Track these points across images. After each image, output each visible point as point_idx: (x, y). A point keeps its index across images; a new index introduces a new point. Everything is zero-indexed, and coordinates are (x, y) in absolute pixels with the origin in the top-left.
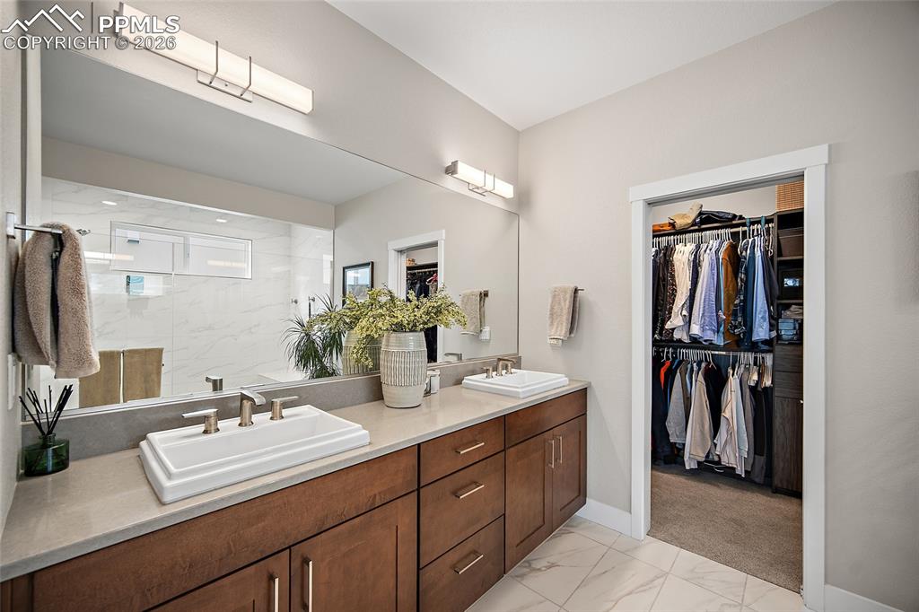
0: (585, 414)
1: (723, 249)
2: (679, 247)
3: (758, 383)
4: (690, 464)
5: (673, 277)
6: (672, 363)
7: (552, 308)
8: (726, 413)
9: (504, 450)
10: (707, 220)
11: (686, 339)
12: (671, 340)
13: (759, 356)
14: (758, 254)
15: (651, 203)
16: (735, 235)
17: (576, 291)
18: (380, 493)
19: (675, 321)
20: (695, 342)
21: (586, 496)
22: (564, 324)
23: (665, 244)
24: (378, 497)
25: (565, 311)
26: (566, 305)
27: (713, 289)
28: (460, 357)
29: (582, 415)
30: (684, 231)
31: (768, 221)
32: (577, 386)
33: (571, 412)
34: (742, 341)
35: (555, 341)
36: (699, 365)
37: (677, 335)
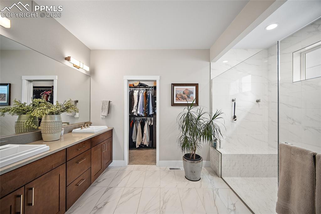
0: (112, 137)
1: (144, 93)
2: (135, 91)
3: (151, 124)
4: (137, 146)
5: (134, 99)
6: (134, 121)
7: (102, 107)
8: (145, 132)
9: (91, 148)
10: (141, 85)
11: (136, 115)
12: (133, 115)
13: (151, 118)
14: (151, 95)
15: (129, 81)
16: (146, 90)
17: (110, 102)
18: (54, 164)
19: (134, 110)
20: (139, 116)
21: (112, 160)
22: (106, 111)
23: (131, 90)
24: (54, 166)
25: (106, 108)
26: (107, 106)
27: (142, 102)
28: (68, 123)
29: (111, 137)
30: (136, 87)
31: (152, 87)
32: (110, 129)
33: (108, 136)
34: (147, 115)
35: (103, 117)
36: (139, 121)
37: (134, 114)
